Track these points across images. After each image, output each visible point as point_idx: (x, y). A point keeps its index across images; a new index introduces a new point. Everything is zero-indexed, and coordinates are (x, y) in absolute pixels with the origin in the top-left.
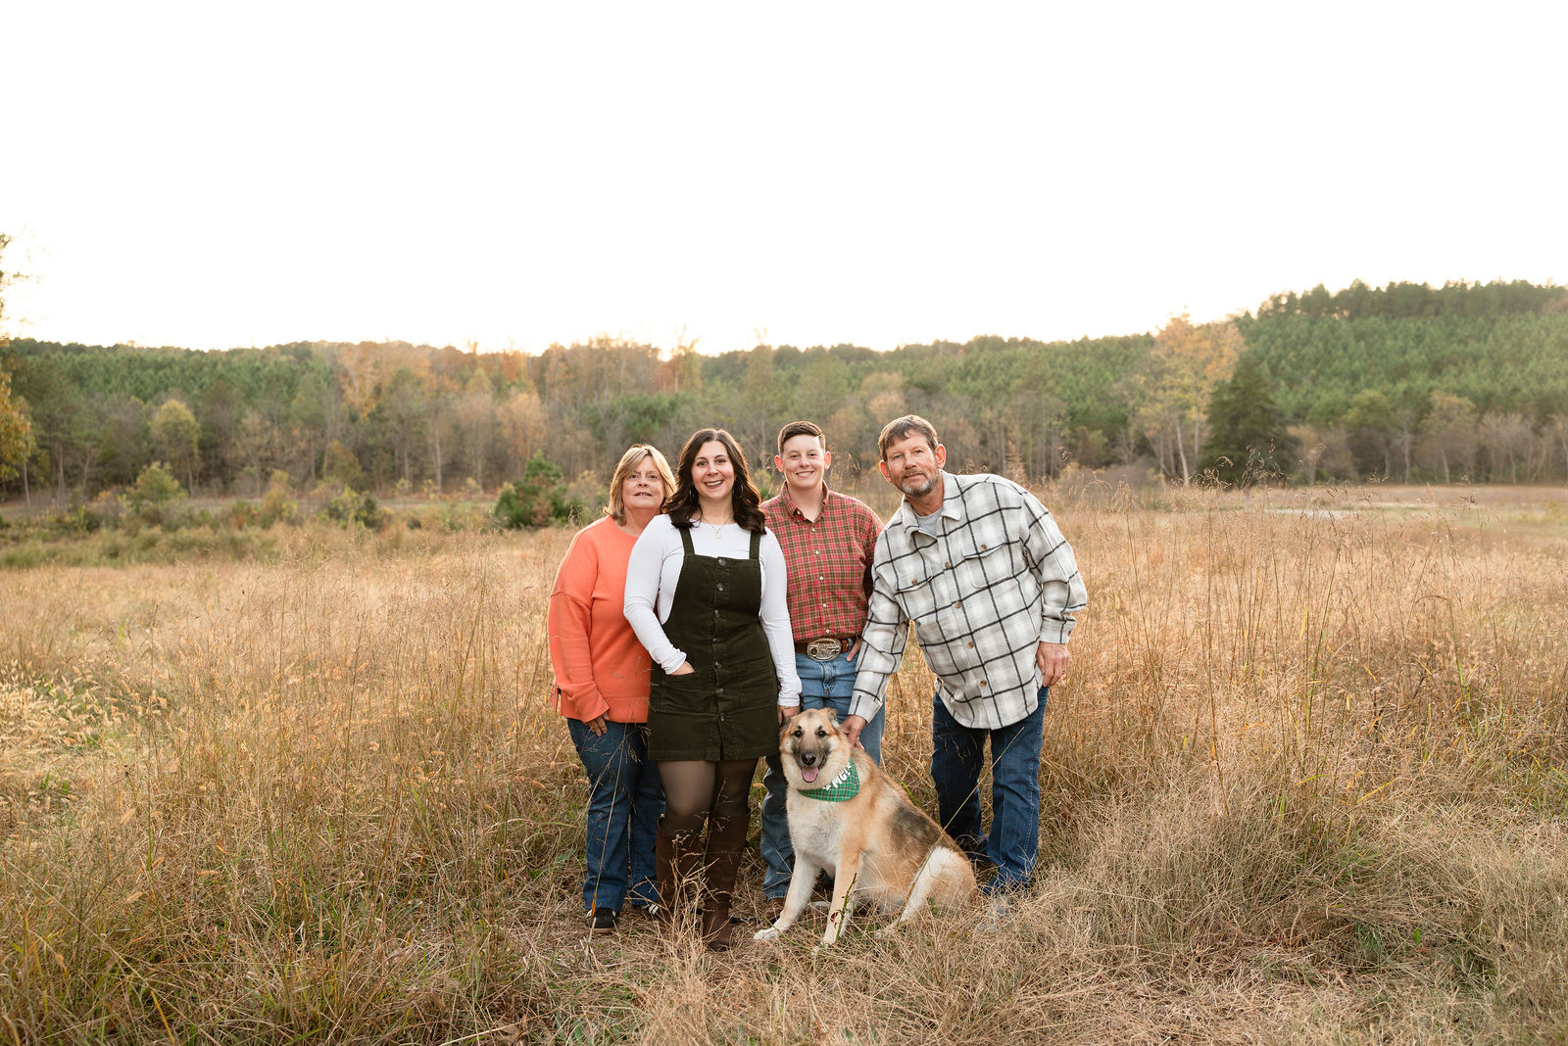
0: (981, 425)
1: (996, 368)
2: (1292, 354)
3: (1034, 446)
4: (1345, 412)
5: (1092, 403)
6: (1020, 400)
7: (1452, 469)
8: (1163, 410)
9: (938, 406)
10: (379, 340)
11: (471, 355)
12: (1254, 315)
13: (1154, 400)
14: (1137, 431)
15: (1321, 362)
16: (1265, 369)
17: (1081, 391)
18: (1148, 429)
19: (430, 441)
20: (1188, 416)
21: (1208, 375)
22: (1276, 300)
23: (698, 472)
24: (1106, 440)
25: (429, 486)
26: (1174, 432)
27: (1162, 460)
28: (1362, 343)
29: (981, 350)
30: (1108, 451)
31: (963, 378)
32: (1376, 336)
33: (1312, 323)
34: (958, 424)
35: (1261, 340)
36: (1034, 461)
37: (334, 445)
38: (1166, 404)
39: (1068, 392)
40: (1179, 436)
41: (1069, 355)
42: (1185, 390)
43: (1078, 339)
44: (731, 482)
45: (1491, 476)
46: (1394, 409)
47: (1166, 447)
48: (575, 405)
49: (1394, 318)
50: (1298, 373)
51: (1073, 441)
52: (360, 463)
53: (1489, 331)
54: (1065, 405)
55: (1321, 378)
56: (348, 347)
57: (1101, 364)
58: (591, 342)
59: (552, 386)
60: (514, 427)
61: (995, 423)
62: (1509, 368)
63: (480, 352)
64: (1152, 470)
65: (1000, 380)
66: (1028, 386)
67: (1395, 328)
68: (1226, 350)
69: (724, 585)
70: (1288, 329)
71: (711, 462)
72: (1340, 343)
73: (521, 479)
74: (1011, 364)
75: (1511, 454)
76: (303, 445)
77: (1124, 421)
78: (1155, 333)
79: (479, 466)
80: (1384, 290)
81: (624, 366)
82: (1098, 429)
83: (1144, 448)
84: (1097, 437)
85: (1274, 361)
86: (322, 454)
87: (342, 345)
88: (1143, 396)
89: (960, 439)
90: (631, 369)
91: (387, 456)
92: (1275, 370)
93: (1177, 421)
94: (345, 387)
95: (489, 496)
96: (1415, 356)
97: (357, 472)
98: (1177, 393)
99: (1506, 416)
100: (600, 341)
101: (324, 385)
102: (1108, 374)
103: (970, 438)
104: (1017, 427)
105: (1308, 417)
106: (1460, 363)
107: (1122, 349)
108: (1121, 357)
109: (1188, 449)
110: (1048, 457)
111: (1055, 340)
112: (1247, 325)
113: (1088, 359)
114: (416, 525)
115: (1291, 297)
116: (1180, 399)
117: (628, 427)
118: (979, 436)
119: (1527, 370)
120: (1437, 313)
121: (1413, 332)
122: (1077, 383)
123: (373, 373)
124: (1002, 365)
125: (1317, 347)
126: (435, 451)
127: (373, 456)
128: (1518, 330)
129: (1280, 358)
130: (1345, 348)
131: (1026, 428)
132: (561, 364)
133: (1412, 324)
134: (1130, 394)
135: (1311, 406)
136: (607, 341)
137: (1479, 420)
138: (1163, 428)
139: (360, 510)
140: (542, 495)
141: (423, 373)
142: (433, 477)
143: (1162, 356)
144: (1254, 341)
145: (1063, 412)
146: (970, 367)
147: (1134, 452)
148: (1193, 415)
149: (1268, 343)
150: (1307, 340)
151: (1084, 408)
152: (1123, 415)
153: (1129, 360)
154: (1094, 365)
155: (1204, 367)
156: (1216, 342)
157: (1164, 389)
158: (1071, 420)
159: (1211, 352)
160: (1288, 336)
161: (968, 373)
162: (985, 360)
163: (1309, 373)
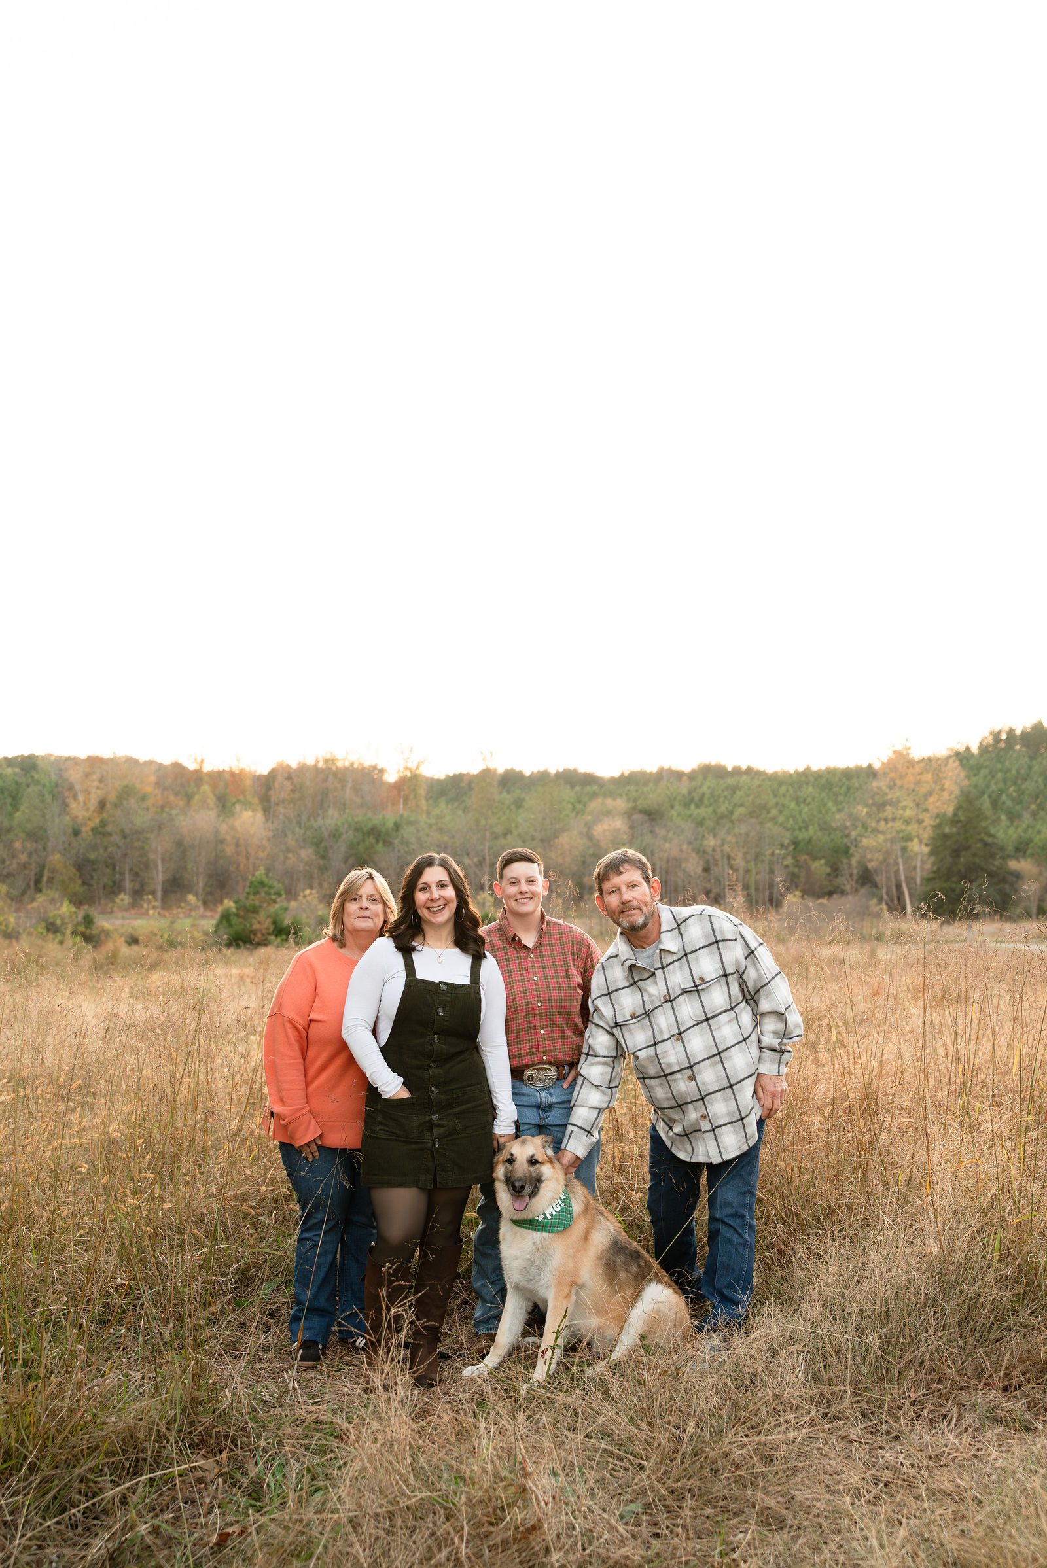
0: (704, 852)
1: (719, 797)
2: (1012, 789)
3: (757, 874)
5: (815, 833)
6: (743, 829)
8: (885, 841)
9: (661, 832)
10: (106, 754)
11: (197, 772)
12: (975, 750)
13: (876, 831)
14: (859, 862)
15: (1041, 797)
16: (985, 802)
17: (804, 821)
18: (871, 860)
19: (152, 856)
20: (910, 848)
21: (930, 807)
22: (996, 736)
23: (421, 897)
24: (828, 870)
25: (149, 902)
26: (897, 864)
27: (885, 891)
29: (705, 778)
30: (831, 881)
31: (686, 805)
33: (1032, 758)
34: (681, 851)
35: (982, 774)
36: (757, 889)
37: (55, 859)
38: (889, 836)
39: (791, 821)
40: (901, 868)
41: (792, 785)
42: (907, 822)
43: (801, 769)
44: (453, 906)
47: (888, 878)
48: (299, 823)
50: (1018, 807)
51: (796, 870)
52: (80, 876)
54: (788, 834)
55: (1042, 814)
56: (75, 761)
57: (824, 794)
58: (318, 762)
59: (277, 804)
60: (237, 845)
61: (718, 850)
63: (206, 768)
64: (875, 901)
65: (723, 809)
66: (751, 814)
68: (947, 784)
69: (444, 1010)
70: (1007, 763)
71: (434, 888)
73: (242, 897)
74: (735, 792)
76: (23, 858)
77: (846, 852)
78: (877, 765)
79: (200, 883)
81: (349, 785)
82: (820, 859)
83: (866, 878)
84: (819, 867)
85: (994, 796)
86: (42, 867)
87: (68, 759)
88: (865, 827)
89: (683, 865)
90: (356, 790)
91: (108, 871)
92: (995, 804)
93: (899, 853)
94: (70, 801)
95: (209, 913)
97: (77, 887)
98: (898, 825)
100: (326, 761)
101: (48, 797)
102: (830, 804)
103: (693, 866)
104: (740, 855)
105: (1029, 852)
107: (845, 780)
108: (844, 789)
109: (910, 880)
110: (771, 886)
112: (968, 760)
113: (810, 789)
114: (134, 941)
115: (1011, 732)
116: (902, 831)
117: (351, 846)
118: (701, 862)
122: (800, 812)
123: (98, 788)
124: (726, 793)
125: (1036, 782)
126: (156, 866)
127: (94, 870)
129: (1002, 791)
131: (749, 857)
132: (287, 784)
134: (853, 825)
135: (1031, 841)
136: (333, 761)
138: (885, 860)
139: (78, 924)
140: (262, 913)
141: (148, 789)
142: (153, 893)
143: (884, 788)
144: (976, 775)
145: (786, 842)
146: (694, 795)
147: (857, 882)
148: (916, 847)
149: (990, 777)
150: (1028, 775)
151: (807, 837)
152: (846, 845)
153: (852, 791)
154: (817, 795)
155: (926, 800)
156: (938, 775)
157: (886, 820)
158: (795, 849)
159: (933, 785)
160: (1009, 770)
161: (692, 800)
162: (709, 788)
163: (1029, 807)
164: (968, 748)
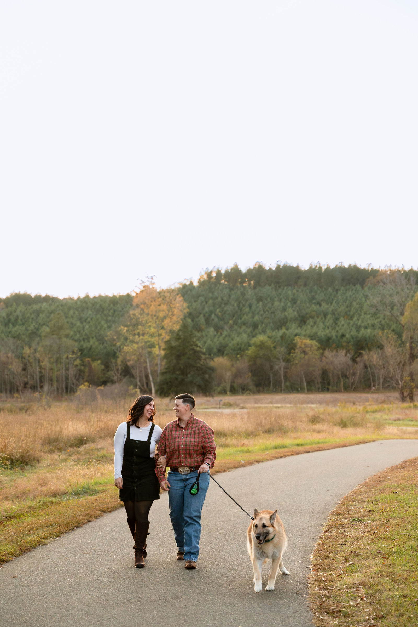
0: (23, 358)
1: (28, 318)
2: (218, 310)
3: (57, 371)
4: (247, 349)
5: (94, 343)
6: (47, 342)
7: (309, 383)
8: (138, 348)
12: (196, 284)
13: (132, 342)
14: (122, 362)
15: (236, 316)
16: (202, 320)
17: (86, 335)
18: (129, 360)
20: (153, 352)
21: (165, 327)
22: (209, 275)
24: (103, 367)
26: (145, 362)
27: (138, 379)
28: (261, 303)
29: (18, 305)
30: (104, 374)
31: (7, 325)
32: (269, 299)
33: (231, 290)
35: (199, 301)
36: (57, 381)
38: (140, 345)
39: (78, 335)
40: (148, 365)
41: (77, 310)
42: (152, 336)
43: (82, 296)
45: (330, 387)
46: (275, 347)
47: (140, 371)
49: (280, 287)
50: (222, 323)
51: (82, 368)
53: (335, 296)
54: (76, 344)
55: (235, 327)
57: (98, 316)
61: (32, 356)
62: (342, 321)
64: (132, 387)
65: (32, 326)
66: (53, 332)
67: (280, 294)
68: (176, 311)
69: (137, 449)
70: (216, 294)
72: (247, 304)
74: (38, 315)
75: (340, 373)
77: (114, 355)
78: (133, 294)
80: (274, 269)
82: (98, 360)
83: (127, 372)
84: (97, 365)
85: (207, 315)
88: (126, 339)
92: (208, 321)
93: (147, 355)
96: (291, 313)
98: (146, 338)
99: (337, 351)
102: (103, 323)
103: (15, 367)
104: (46, 359)
105: (225, 353)
106: (316, 318)
107: (112, 305)
108: (112, 311)
109: (154, 373)
110: (67, 379)
111: (67, 296)
112: (191, 291)
113: (90, 312)
115: (218, 272)
116: (149, 341)
118: (21, 365)
119: (352, 323)
120: (305, 285)
121: (291, 297)
122: (83, 328)
124: (33, 316)
125: (233, 306)
128: (350, 296)
129: (211, 312)
130: (250, 307)
131: (52, 360)
133: (290, 292)
134: (117, 338)
135: (227, 345)
137: (322, 354)
138: (138, 359)
143: (137, 314)
144: (195, 301)
145: (76, 350)
146: (11, 317)
147: (121, 374)
148: (156, 351)
149: (204, 303)
150: (228, 301)
151: (89, 346)
152: (113, 351)
153: (116, 313)
154: (94, 316)
155: (163, 321)
156: (170, 306)
157: (138, 334)
158: (81, 354)
159: (167, 312)
160: (217, 298)
161: (9, 321)
162: (21, 312)
163: (228, 322)
164: (191, 283)
